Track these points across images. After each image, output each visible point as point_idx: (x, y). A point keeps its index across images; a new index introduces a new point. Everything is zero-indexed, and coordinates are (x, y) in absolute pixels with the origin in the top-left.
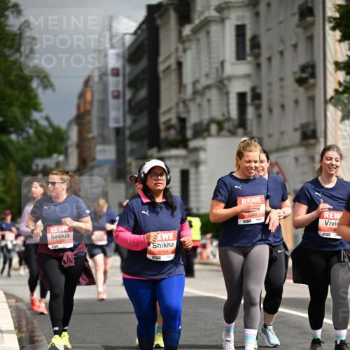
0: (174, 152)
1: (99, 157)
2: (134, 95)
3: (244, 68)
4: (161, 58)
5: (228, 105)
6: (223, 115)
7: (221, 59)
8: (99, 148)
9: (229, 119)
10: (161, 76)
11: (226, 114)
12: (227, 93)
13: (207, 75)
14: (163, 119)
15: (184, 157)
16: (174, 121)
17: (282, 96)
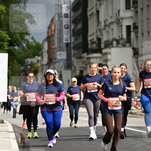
0: (95, 55)
1: (58, 57)
2: (75, 27)
3: (129, 14)
4: (89, 9)
5: (122, 32)
6: (119, 36)
7: (118, 9)
8: (58, 53)
9: (122, 39)
10: (89, 17)
11: (121, 36)
12: (121, 26)
13: (111, 17)
14: (89, 39)
15: (101, 58)
16: (95, 40)
17: (148, 27)
